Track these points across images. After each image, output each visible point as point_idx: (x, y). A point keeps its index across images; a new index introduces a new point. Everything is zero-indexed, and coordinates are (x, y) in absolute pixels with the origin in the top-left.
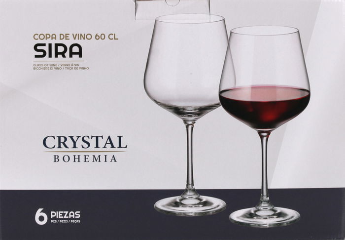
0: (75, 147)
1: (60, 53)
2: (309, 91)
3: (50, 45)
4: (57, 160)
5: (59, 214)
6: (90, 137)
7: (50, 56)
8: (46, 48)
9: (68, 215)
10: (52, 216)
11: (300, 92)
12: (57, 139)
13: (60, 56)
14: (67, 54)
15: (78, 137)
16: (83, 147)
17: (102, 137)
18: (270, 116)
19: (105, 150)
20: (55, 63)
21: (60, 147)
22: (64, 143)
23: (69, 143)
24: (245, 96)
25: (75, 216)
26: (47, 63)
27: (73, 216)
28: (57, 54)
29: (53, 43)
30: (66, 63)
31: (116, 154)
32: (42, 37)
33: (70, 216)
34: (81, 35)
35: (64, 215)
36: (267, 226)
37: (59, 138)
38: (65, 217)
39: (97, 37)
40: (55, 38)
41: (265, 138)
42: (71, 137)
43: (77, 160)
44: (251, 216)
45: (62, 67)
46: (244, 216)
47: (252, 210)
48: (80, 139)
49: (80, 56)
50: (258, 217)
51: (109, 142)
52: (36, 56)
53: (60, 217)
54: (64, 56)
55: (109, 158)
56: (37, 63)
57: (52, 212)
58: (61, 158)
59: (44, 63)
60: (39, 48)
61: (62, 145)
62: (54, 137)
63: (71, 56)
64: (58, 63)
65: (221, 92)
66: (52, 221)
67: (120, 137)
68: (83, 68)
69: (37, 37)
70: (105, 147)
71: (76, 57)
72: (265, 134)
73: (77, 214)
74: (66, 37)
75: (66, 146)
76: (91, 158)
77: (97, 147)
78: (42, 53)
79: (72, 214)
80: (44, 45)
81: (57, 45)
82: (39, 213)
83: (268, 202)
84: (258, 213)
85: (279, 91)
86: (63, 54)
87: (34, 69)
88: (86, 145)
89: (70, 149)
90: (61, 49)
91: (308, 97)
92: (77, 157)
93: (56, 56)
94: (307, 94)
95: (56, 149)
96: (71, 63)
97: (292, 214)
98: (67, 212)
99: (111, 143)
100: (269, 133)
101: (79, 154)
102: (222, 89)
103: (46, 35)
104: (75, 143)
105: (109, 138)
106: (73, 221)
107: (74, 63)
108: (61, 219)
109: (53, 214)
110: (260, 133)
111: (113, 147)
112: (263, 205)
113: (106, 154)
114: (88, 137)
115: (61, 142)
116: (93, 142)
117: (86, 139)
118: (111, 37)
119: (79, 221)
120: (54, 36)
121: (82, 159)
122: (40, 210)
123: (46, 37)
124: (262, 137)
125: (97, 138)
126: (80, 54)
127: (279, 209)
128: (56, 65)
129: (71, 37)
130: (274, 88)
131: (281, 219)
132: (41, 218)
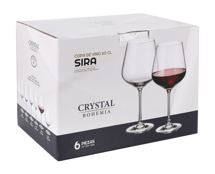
0: (92, 108)
1: (86, 63)
2: (186, 69)
3: (82, 60)
4: (84, 116)
5: (85, 143)
6: (99, 103)
7: (82, 65)
8: (80, 62)
9: (89, 143)
10: (82, 144)
11: (182, 70)
12: (84, 106)
13: (86, 65)
14: (90, 63)
15: (94, 103)
16: (96, 108)
17: (104, 102)
18: (171, 83)
19: (105, 108)
20: (84, 68)
21: (86, 110)
22: (87, 107)
23: (90, 107)
24: (162, 74)
25: (92, 142)
26: (80, 69)
27: (91, 143)
28: (85, 63)
29: (84, 58)
30: (89, 68)
31: (110, 109)
32: (78, 56)
33: (90, 143)
34: (96, 53)
35: (87, 142)
36: (170, 132)
37: (86, 105)
38: (88, 144)
39: (103, 54)
40: (85, 56)
41: (169, 92)
42: (91, 104)
43: (93, 115)
44: (164, 129)
45: (87, 70)
46: (161, 129)
47: (164, 126)
48: (95, 104)
49: (95, 64)
50: (166, 129)
51: (107, 104)
52: (76, 66)
53: (86, 144)
54: (88, 65)
55: (107, 112)
56: (76, 69)
57: (82, 142)
58: (86, 115)
59: (79, 69)
60: (77, 62)
61: (87, 108)
62: (83, 105)
63: (91, 64)
64: (85, 68)
65: (153, 74)
66: (82, 147)
67: (112, 101)
68: (96, 69)
69: (76, 56)
70: (105, 107)
71: (93, 64)
72: (169, 91)
73: (93, 141)
74: (89, 55)
75: (89, 109)
76: (99, 113)
77: (102, 107)
78: (78, 64)
79: (91, 142)
80: (79, 60)
81: (85, 59)
82: (76, 144)
83: (170, 121)
84: (166, 127)
85: (175, 70)
86: (88, 63)
87: (75, 72)
88: (97, 107)
89: (90, 110)
90: (87, 61)
91: (185, 72)
92: (93, 113)
93: (85, 65)
94: (185, 70)
95: (84, 111)
96: (91, 67)
97: (179, 125)
98: (89, 141)
99: (108, 104)
100: (170, 90)
101: (94, 112)
102: (153, 72)
103: (81, 55)
104: (92, 106)
105: (107, 102)
106: (91, 145)
107: (93, 67)
108: (86, 145)
109: (83, 143)
110: (167, 90)
111: (109, 106)
112: (168, 123)
113: (105, 110)
114: (98, 103)
115: (86, 107)
116: (100, 105)
117: (97, 104)
118: (109, 53)
119: (94, 145)
120: (84, 55)
121: (95, 114)
122: (77, 142)
123: (81, 56)
124: (168, 92)
125: (102, 102)
126: (95, 63)
127: (174, 124)
128: (84, 69)
129: (91, 55)
130: (173, 69)
131: (175, 128)
132: (77, 146)
